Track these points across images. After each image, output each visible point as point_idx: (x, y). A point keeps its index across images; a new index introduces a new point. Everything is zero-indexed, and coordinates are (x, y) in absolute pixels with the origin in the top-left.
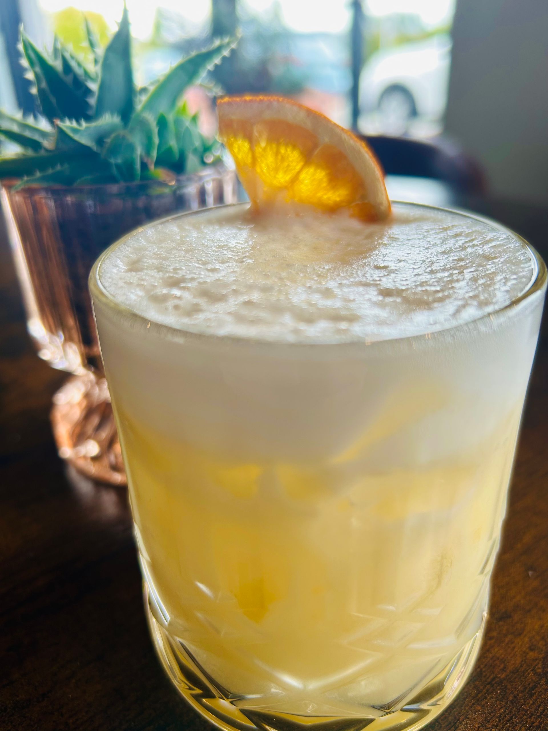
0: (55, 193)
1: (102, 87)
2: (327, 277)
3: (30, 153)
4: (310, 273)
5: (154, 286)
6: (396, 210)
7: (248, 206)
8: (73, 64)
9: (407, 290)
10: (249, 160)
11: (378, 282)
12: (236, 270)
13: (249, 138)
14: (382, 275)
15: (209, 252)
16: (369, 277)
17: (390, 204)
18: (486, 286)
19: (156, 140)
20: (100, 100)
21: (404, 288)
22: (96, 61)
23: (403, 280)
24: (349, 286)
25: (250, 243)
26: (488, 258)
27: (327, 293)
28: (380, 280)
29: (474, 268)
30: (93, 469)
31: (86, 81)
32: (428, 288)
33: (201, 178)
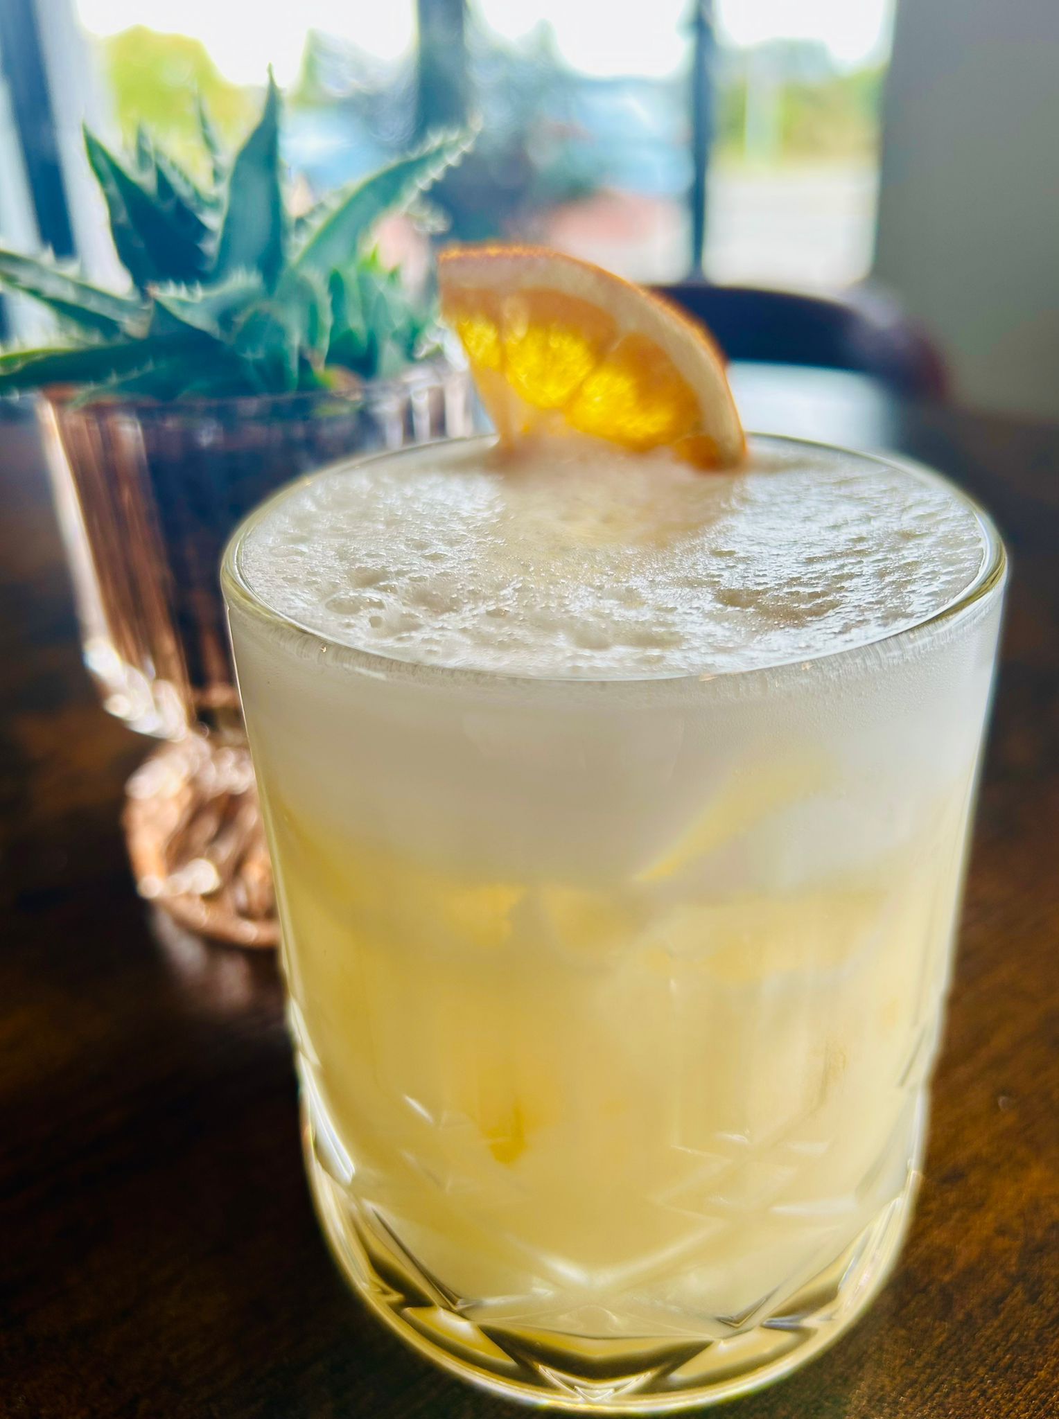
0: (143, 414)
1: (229, 222)
2: (630, 570)
3: (96, 339)
4: (600, 562)
5: (335, 585)
6: (756, 449)
7: (493, 442)
8: (174, 179)
9: (765, 592)
10: (495, 361)
11: (716, 579)
12: (473, 557)
13: (496, 320)
14: (723, 565)
15: (427, 526)
16: (701, 569)
17: (743, 437)
18: (899, 586)
19: (327, 320)
20: (225, 244)
21: (760, 588)
22: (216, 175)
23: (759, 576)
24: (666, 585)
25: (497, 510)
26: (907, 536)
27: (629, 598)
28: (720, 576)
29: (881, 554)
30: (203, 916)
31: (201, 211)
32: (801, 589)
33: (406, 387)
